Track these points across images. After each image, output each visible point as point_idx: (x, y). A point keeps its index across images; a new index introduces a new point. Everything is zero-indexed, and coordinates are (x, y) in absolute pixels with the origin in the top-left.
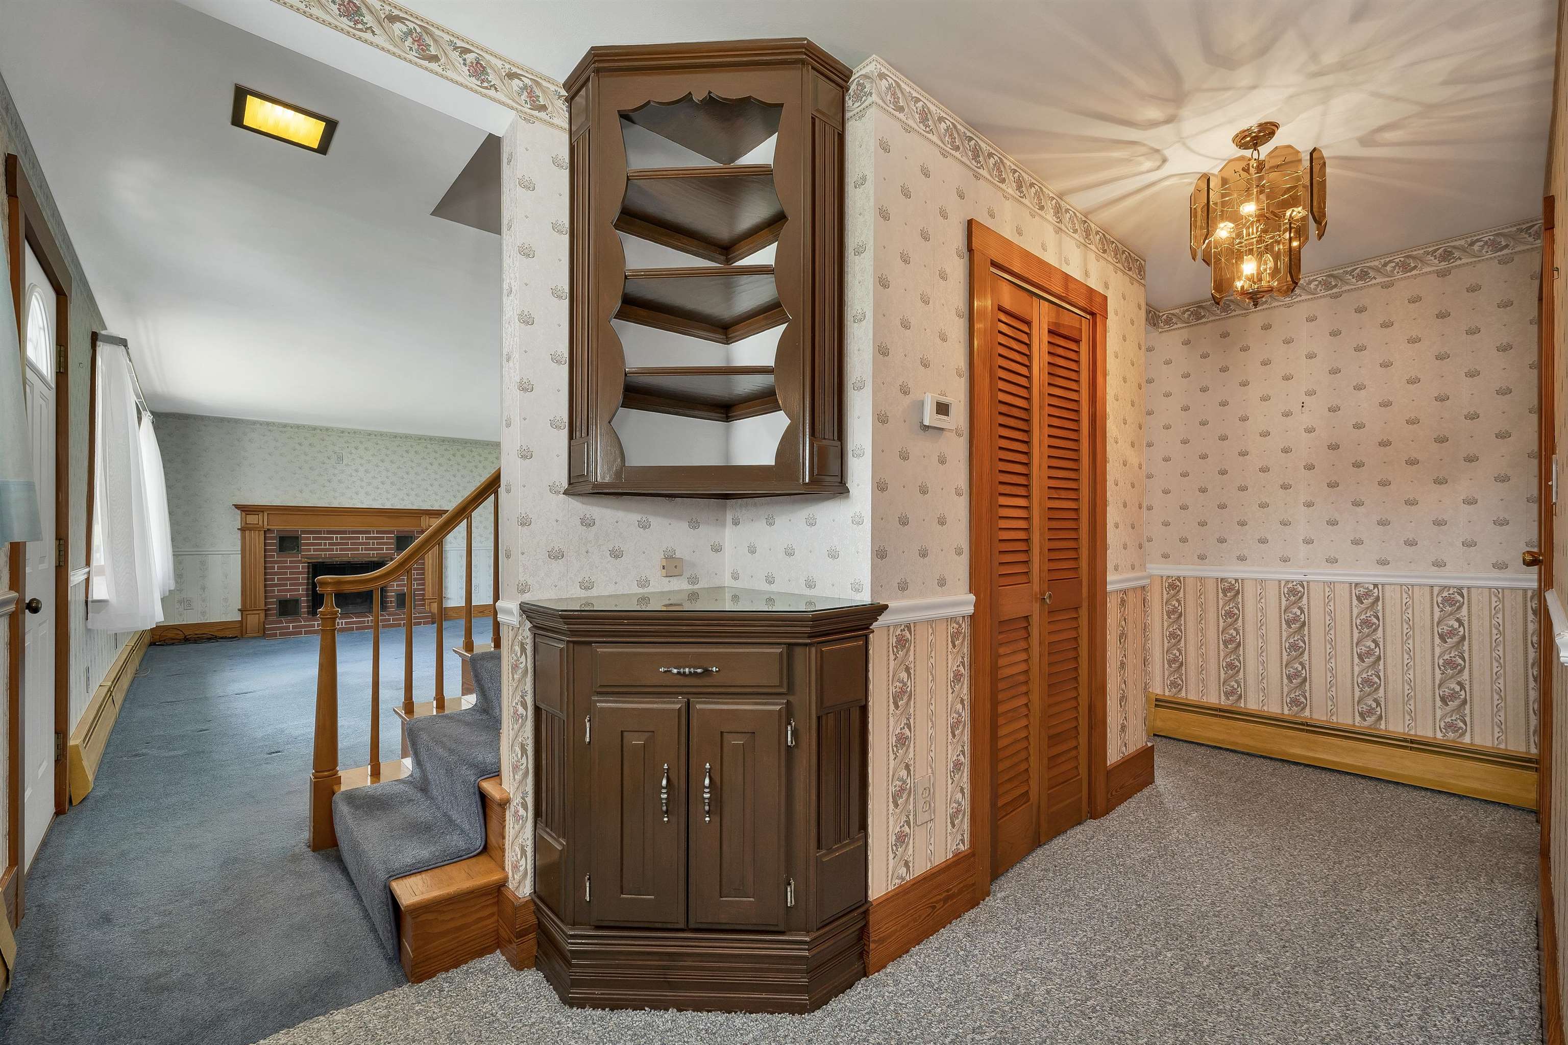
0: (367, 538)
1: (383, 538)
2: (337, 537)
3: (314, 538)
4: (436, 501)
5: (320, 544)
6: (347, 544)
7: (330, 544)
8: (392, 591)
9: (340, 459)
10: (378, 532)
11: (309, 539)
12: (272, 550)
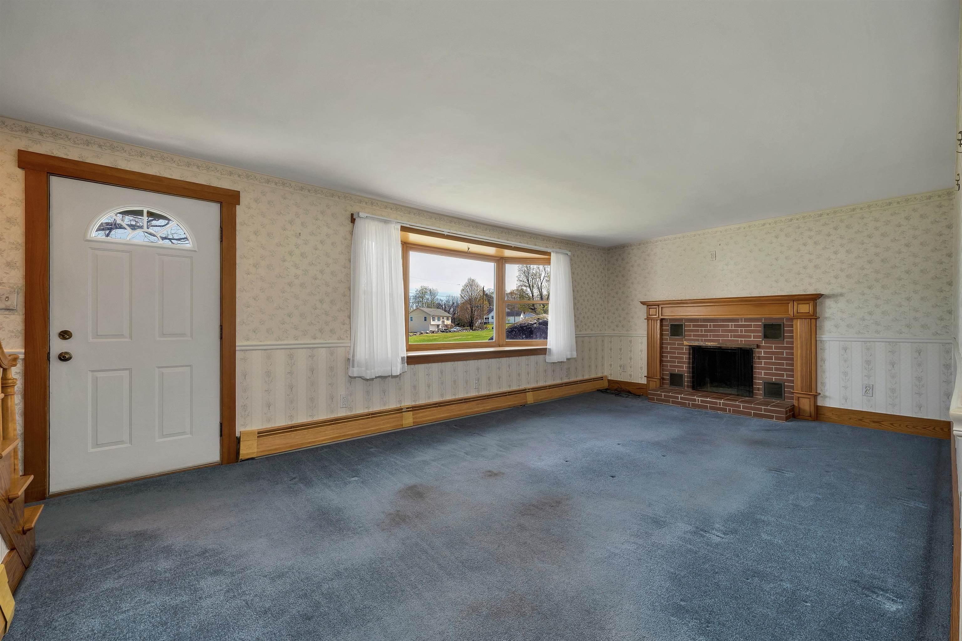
0: (736, 326)
1: (750, 326)
2: (710, 327)
3: (694, 326)
4: (810, 284)
5: (698, 331)
6: (718, 331)
7: (705, 331)
8: (759, 379)
9: (714, 256)
10: (746, 320)
11: (690, 326)
12: (667, 335)
